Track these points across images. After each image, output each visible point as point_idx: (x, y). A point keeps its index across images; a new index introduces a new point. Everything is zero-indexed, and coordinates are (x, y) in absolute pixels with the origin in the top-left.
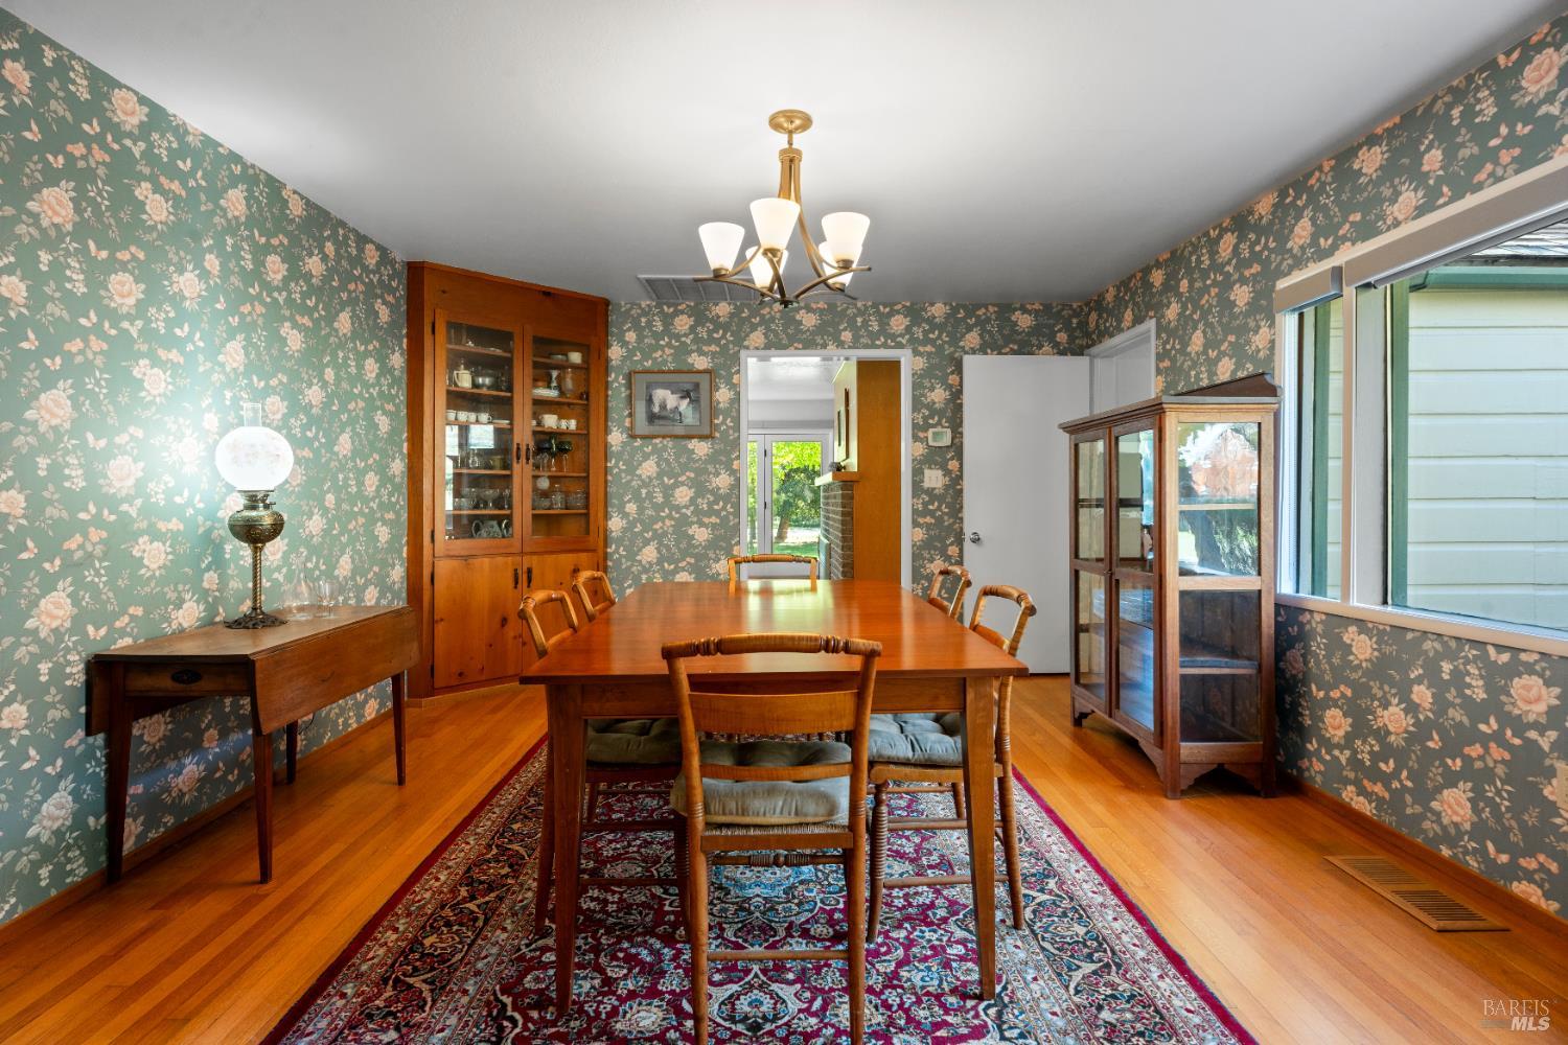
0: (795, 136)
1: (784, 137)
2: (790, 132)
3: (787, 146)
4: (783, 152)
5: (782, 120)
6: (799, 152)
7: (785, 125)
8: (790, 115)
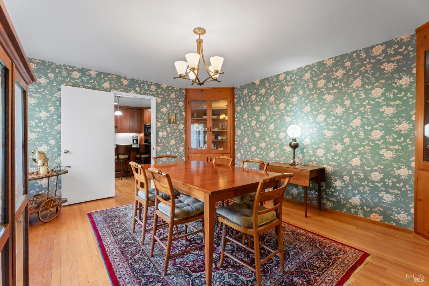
0: (201, 36)
1: (198, 36)
2: (200, 34)
3: (198, 38)
4: (197, 40)
5: (197, 30)
6: (202, 40)
7: (198, 32)
8: (199, 29)
